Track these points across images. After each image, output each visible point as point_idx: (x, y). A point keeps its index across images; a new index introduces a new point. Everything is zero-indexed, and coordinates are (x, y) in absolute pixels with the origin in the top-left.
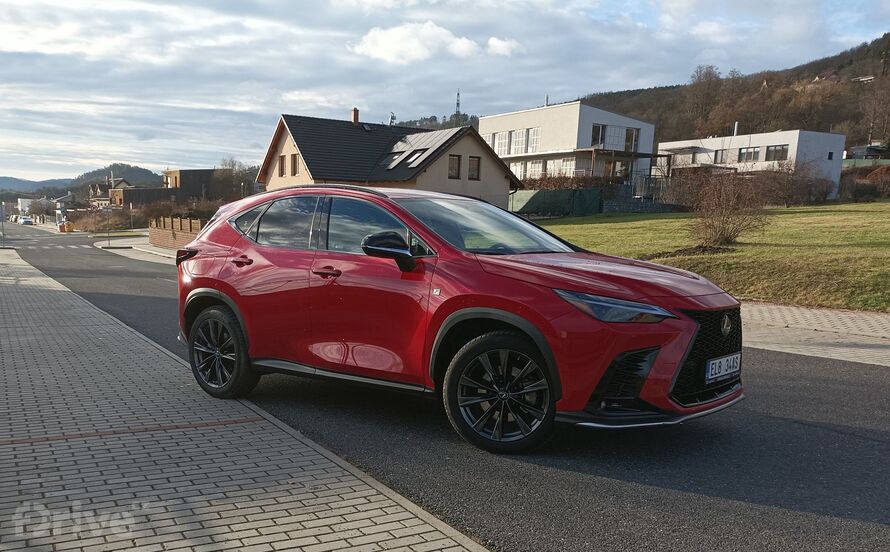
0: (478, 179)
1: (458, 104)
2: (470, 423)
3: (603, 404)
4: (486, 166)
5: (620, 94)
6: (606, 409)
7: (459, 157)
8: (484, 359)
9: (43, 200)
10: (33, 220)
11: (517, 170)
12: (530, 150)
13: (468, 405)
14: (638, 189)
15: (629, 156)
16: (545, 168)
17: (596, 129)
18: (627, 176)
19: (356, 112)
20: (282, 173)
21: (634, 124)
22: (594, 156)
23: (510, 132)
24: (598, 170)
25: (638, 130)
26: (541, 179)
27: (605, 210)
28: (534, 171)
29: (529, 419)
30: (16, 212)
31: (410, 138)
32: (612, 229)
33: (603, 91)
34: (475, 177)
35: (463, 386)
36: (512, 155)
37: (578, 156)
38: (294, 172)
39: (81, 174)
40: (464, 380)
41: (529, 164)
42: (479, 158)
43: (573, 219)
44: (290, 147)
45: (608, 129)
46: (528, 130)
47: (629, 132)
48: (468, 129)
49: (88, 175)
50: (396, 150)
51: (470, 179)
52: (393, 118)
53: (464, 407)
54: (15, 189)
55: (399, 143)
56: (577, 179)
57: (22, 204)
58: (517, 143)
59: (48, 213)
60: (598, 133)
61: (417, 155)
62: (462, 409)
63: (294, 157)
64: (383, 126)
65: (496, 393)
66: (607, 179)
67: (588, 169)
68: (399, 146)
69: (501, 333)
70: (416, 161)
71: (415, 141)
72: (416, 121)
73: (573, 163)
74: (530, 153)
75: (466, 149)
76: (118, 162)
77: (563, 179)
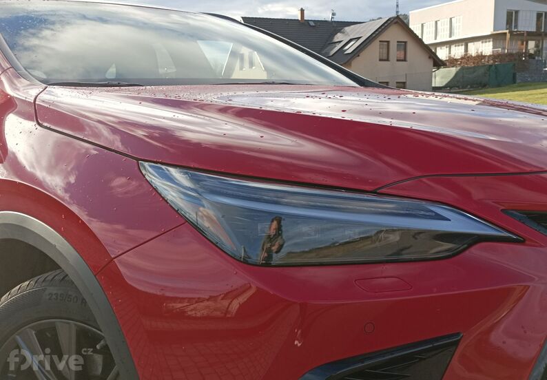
0: (405, 60)
4: (412, 49)
7: (388, 42)
11: (442, 54)
12: (454, 35)
15: (540, 35)
16: (466, 50)
17: (509, 14)
18: (538, 52)
19: (302, 11)
20: (242, 67)
21: (544, 8)
22: (508, 36)
23: (436, 22)
24: (509, 47)
25: (546, 13)
26: (462, 58)
27: (518, 81)
28: (458, 52)
31: (347, 29)
32: (521, 96)
34: (403, 59)
36: (439, 40)
37: (495, 38)
38: (251, 66)
41: (453, 47)
42: (405, 42)
43: (489, 90)
45: (520, 14)
46: (451, 19)
47: (539, 15)
50: (336, 39)
51: (398, 61)
52: (333, 14)
55: (339, 34)
56: (494, 57)
58: (443, 30)
60: (512, 18)
61: (352, 43)
64: (326, 22)
66: (520, 55)
67: (504, 48)
68: (338, 37)
70: (350, 48)
71: (352, 31)
73: (491, 43)
74: (453, 38)
75: (394, 35)
77: (480, 57)
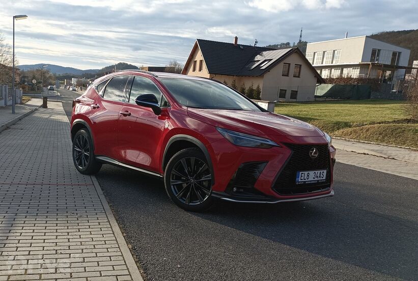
0: (299, 77)
1: (301, 36)
2: (175, 193)
3: (235, 189)
4: (304, 70)
5: (399, 32)
6: (236, 192)
7: (289, 64)
8: (183, 161)
9: (83, 80)
10: (77, 89)
11: (325, 74)
12: (334, 62)
13: (175, 185)
14: (395, 86)
15: (394, 67)
16: (342, 73)
17: (374, 51)
18: (390, 78)
19: (236, 38)
20: (194, 70)
21: (397, 49)
22: (371, 66)
23: (324, 52)
24: (373, 74)
25: (400, 53)
26: (338, 78)
27: (372, 97)
28: (336, 73)
29: (204, 195)
30: (71, 85)
31: (264, 53)
33: (388, 31)
34: (297, 76)
35: (173, 175)
36: (324, 64)
37: (362, 66)
38: (200, 69)
39: (104, 67)
40: (174, 172)
41: (333, 70)
42: (301, 65)
43: (351, 101)
44: (199, 56)
45: (381, 52)
46: (334, 51)
47: (394, 54)
48: (295, 49)
49: (106, 68)
50: (256, 59)
51: (294, 76)
52: (256, 42)
53: (173, 185)
54: (73, 73)
55: (258, 56)
56: (359, 80)
57: (74, 81)
58: (328, 58)
59: (84, 86)
60: (375, 53)
61: (266, 62)
62: (172, 187)
63: (201, 61)
64: (250, 47)
65: (190, 180)
66: (377, 79)
67: (366, 74)
68: (258, 58)
69: (192, 148)
70: (264, 66)
71: (267, 55)
72: (278, 45)
73: (359, 70)
74: (334, 64)
75: (294, 60)
76: (122, 62)
77: (350, 79)
